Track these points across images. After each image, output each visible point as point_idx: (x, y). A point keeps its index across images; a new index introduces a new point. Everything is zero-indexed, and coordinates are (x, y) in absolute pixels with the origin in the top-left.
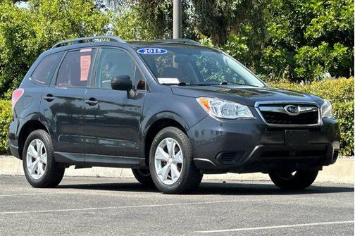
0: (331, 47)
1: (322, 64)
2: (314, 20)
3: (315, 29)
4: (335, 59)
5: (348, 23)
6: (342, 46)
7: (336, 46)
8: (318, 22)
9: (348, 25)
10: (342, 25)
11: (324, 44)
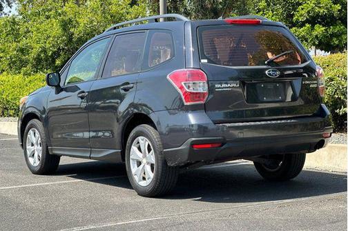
0: (313, 28)
1: (307, 41)
2: (300, 7)
3: (301, 14)
4: (316, 36)
5: (327, 9)
6: (321, 26)
7: (317, 26)
8: (302, 9)
9: (326, 11)
10: (322, 11)
11: (307, 25)
